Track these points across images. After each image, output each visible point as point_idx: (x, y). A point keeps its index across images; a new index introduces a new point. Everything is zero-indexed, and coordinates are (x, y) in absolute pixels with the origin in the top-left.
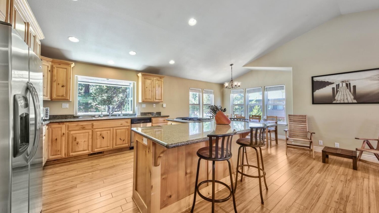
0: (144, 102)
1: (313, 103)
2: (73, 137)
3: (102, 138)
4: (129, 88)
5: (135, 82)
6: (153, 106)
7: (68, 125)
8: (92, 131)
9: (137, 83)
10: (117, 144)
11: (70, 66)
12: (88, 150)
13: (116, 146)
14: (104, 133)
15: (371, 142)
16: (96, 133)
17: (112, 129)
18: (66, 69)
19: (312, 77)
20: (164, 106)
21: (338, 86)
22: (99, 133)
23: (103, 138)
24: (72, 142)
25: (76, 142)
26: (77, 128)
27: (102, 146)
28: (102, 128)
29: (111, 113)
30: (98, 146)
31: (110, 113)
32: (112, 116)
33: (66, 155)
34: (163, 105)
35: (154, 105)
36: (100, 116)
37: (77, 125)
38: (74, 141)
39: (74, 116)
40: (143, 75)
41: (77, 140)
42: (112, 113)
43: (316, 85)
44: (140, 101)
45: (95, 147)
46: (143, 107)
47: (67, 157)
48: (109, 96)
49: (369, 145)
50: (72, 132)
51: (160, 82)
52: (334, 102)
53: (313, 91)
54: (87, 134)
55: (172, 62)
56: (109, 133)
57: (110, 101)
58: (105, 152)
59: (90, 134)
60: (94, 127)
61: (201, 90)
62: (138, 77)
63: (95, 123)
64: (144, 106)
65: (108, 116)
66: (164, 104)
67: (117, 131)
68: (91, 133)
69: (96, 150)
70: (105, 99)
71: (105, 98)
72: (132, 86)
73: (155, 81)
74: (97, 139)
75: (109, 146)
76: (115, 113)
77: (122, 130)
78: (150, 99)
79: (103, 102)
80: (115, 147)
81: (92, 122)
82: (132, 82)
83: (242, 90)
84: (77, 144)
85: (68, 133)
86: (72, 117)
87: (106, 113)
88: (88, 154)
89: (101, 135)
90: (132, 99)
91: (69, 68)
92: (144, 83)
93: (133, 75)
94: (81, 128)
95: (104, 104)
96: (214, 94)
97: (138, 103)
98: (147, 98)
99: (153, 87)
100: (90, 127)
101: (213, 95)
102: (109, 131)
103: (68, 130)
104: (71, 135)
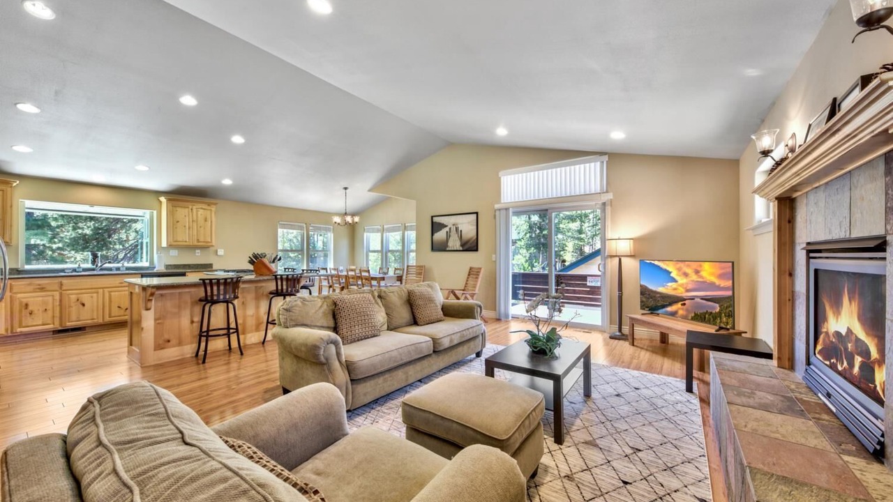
0: (170, 246)
1: (433, 249)
2: (21, 303)
3: (81, 306)
4: (143, 220)
5: (155, 212)
6: (195, 253)
7: (11, 284)
8: (61, 294)
9: (157, 212)
10: (113, 315)
11: (10, 185)
12: (54, 324)
13: (110, 317)
14: (86, 298)
15: (457, 292)
16: (69, 298)
17: (101, 291)
18: (3, 191)
19: (432, 217)
20: (219, 253)
21: (450, 229)
22: (73, 297)
23: (83, 305)
24: (20, 311)
25: (28, 311)
26: (31, 288)
27: (81, 318)
28: (81, 289)
29: (99, 265)
30: (74, 317)
31: (97, 266)
32: (101, 270)
33: (9, 332)
34: (217, 251)
35: (198, 251)
36: (74, 270)
37: (30, 284)
38: (23, 310)
39: (18, 271)
40: (169, 200)
41: (30, 308)
42: (101, 266)
43: (436, 227)
44: (164, 244)
45: (67, 319)
46: (171, 254)
47: (10, 334)
48: (100, 229)
49: (455, 295)
50: (19, 295)
51: (209, 212)
52: (448, 249)
53: (432, 235)
54: (51, 298)
55: (227, 182)
56: (95, 299)
57: (103, 240)
58: (87, 329)
59: (55, 298)
60: (64, 288)
61: (305, 226)
62: (161, 202)
63: (65, 281)
64: (174, 253)
65: (93, 270)
66: (219, 250)
67: (112, 294)
68: (57, 297)
69: (69, 324)
70: (86, 235)
71: (88, 232)
72: (148, 216)
73: (197, 211)
74: (70, 307)
75: (95, 317)
76: (107, 265)
77: (123, 293)
78: (186, 242)
79: (81, 242)
80: (107, 319)
81: (60, 279)
82: (148, 212)
83: (379, 227)
84: (31, 314)
85: (11, 297)
86: (15, 271)
87: (89, 265)
88: (53, 331)
89: (78, 300)
90: (148, 240)
91: (9, 189)
92: (171, 214)
93: (151, 200)
94: (39, 289)
95: (83, 249)
96: (333, 232)
97: (160, 248)
98: (179, 240)
99: (193, 221)
100: (56, 287)
101: (332, 235)
102: (95, 295)
103: (11, 291)
104: (18, 301)
